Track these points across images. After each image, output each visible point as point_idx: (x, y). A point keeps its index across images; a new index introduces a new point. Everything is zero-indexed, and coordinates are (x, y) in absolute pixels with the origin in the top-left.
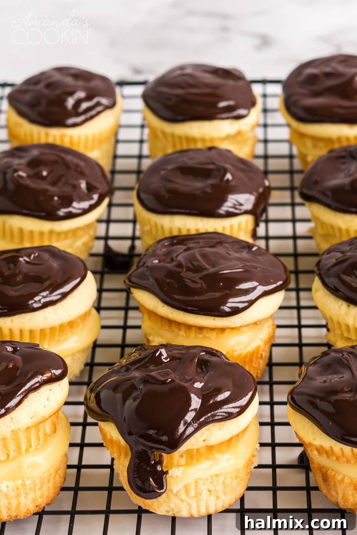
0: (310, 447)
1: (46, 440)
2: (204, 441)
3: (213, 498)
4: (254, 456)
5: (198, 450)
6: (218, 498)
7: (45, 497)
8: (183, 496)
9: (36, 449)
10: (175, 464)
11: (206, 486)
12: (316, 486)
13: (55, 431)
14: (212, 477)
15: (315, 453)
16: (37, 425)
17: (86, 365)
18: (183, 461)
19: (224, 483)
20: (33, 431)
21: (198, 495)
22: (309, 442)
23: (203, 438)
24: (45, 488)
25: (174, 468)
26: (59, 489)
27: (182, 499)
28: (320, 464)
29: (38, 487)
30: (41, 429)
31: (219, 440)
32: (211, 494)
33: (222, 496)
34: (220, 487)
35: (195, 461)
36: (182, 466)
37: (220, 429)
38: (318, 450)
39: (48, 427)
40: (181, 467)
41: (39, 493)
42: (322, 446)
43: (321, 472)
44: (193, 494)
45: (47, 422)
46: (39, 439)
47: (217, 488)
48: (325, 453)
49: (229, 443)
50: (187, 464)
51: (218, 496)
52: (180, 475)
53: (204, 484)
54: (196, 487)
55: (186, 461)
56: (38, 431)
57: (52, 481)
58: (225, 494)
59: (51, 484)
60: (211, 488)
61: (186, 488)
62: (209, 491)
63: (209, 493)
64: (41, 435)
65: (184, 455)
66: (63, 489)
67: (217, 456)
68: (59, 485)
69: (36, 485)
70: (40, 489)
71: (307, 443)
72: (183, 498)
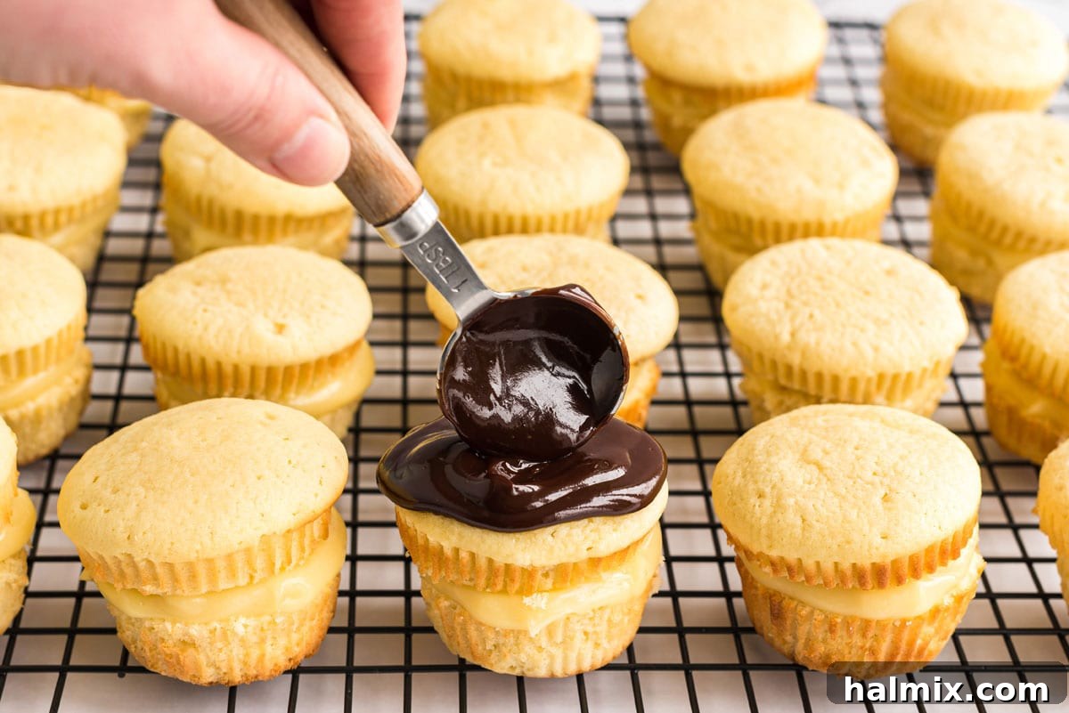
0: (759, 560)
1: (313, 551)
2: (589, 549)
3: (590, 644)
4: (654, 576)
5: (575, 564)
6: (597, 645)
7: (304, 644)
8: (544, 642)
9: (297, 565)
10: (536, 589)
11: (582, 625)
12: (750, 625)
13: (325, 535)
14: (594, 611)
15: (768, 569)
16: (301, 528)
17: (350, 430)
18: (549, 583)
19: (610, 621)
20: (295, 536)
21: (566, 643)
22: (759, 550)
23: (589, 544)
24: (305, 629)
25: (535, 595)
26: (326, 630)
27: (540, 647)
28: (768, 589)
29: (294, 627)
30: (308, 533)
31: (613, 549)
32: (587, 639)
33: (604, 643)
34: (603, 628)
35: (569, 584)
36: (545, 591)
37: (615, 530)
38: (773, 564)
39: (316, 528)
40: (544, 594)
41: (295, 637)
42: (782, 559)
43: (771, 601)
44: (559, 639)
45: (315, 522)
46: (302, 549)
47: (598, 629)
48: (786, 569)
49: (623, 554)
50: (554, 589)
51: (599, 642)
52: (543, 606)
53: (578, 622)
54: (566, 625)
55: (554, 583)
56: (302, 536)
57: (317, 617)
58: (610, 639)
59: (314, 622)
60: (590, 629)
61: (550, 631)
62: (586, 633)
63: (584, 637)
64: (307, 542)
65: (551, 574)
66: (331, 630)
67: (604, 575)
68: (326, 624)
69: (293, 624)
70: (298, 629)
71: (755, 553)
72: (544, 645)
